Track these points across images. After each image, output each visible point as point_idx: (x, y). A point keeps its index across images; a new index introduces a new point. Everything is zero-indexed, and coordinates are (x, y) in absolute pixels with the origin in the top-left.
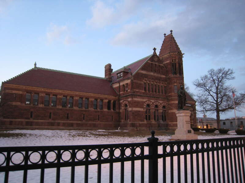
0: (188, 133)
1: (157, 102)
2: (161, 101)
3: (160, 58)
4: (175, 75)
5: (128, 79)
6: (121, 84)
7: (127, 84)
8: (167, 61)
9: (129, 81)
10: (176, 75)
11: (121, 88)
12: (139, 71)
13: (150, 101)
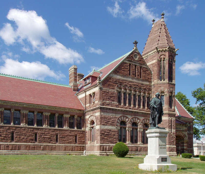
0: (162, 161)
1: (135, 118)
2: (142, 116)
3: (143, 57)
4: (162, 80)
5: (95, 86)
6: (88, 93)
7: (94, 93)
8: (153, 60)
9: (96, 90)
10: (164, 80)
11: (88, 98)
12: (111, 75)
13: (125, 116)
